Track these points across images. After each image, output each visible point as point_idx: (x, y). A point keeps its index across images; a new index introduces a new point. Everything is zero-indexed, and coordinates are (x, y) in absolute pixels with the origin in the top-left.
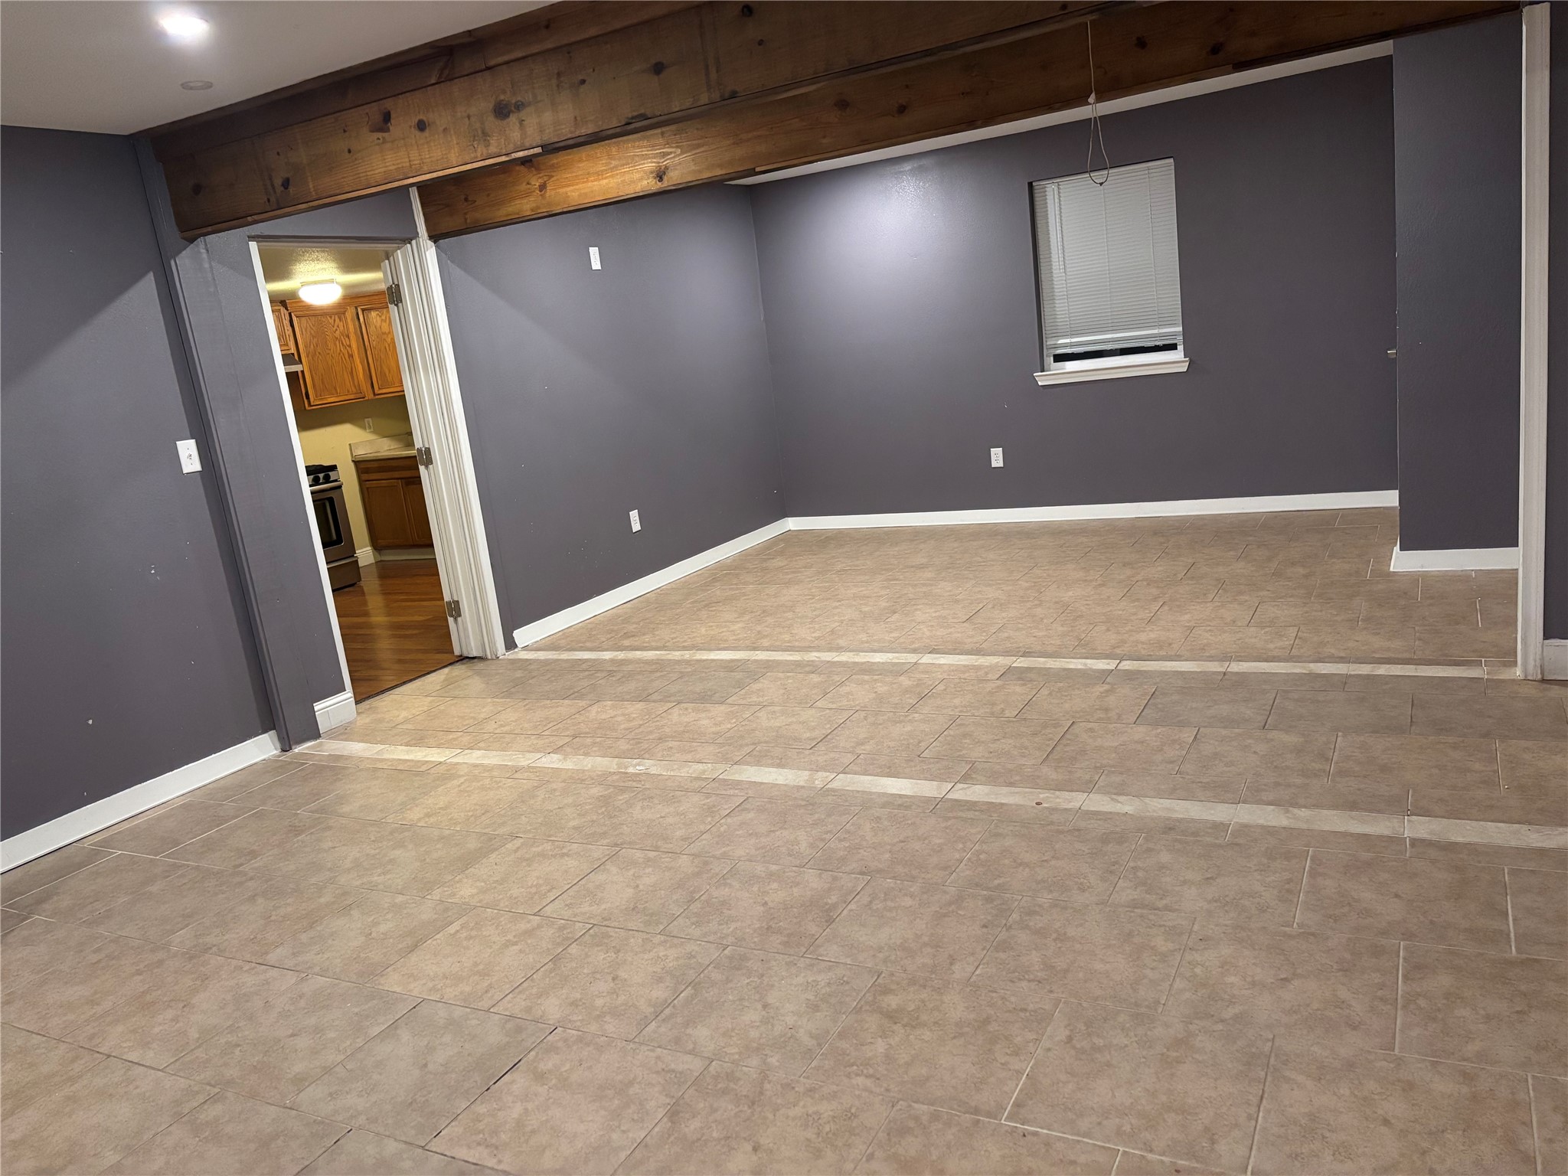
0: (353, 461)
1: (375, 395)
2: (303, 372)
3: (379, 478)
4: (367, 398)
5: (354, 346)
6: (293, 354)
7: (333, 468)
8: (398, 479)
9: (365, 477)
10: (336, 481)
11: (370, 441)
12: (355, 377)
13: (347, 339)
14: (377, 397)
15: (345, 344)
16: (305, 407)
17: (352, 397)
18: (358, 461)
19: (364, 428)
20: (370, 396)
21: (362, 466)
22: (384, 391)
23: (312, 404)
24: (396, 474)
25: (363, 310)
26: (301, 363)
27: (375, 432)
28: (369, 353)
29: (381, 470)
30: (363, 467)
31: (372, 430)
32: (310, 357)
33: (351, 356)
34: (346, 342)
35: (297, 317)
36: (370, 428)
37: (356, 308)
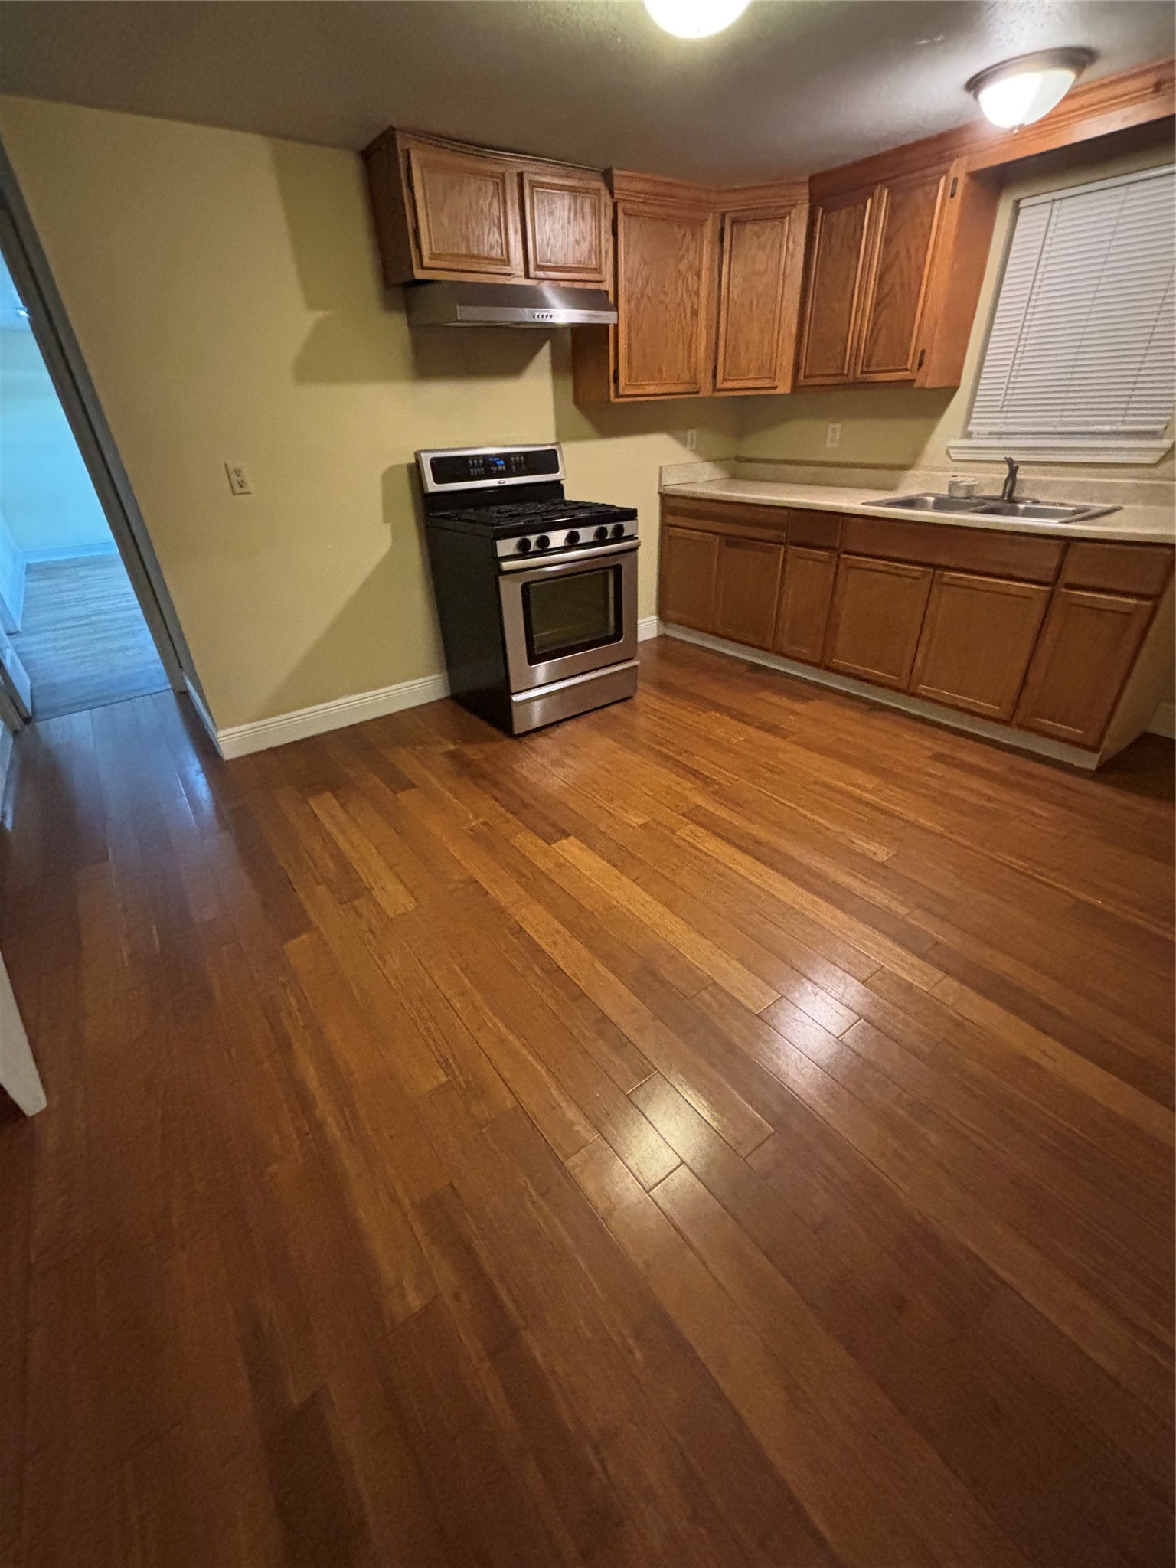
0: (660, 493)
1: (715, 389)
2: (616, 326)
3: (690, 525)
4: (701, 395)
5: (704, 293)
6: (607, 292)
7: (631, 514)
8: (716, 533)
9: (670, 519)
10: (631, 537)
11: (687, 465)
12: (693, 354)
13: (695, 278)
14: (717, 394)
15: (690, 288)
16: (609, 396)
17: (680, 388)
18: (666, 495)
19: (683, 441)
20: (706, 391)
21: (671, 503)
22: (729, 385)
23: (621, 392)
24: (715, 526)
25: (734, 222)
26: (616, 307)
27: (696, 451)
28: (723, 308)
29: (696, 514)
30: (672, 505)
31: (694, 447)
32: (633, 304)
33: (695, 313)
34: (692, 282)
35: (625, 214)
36: (691, 445)
37: (723, 216)
